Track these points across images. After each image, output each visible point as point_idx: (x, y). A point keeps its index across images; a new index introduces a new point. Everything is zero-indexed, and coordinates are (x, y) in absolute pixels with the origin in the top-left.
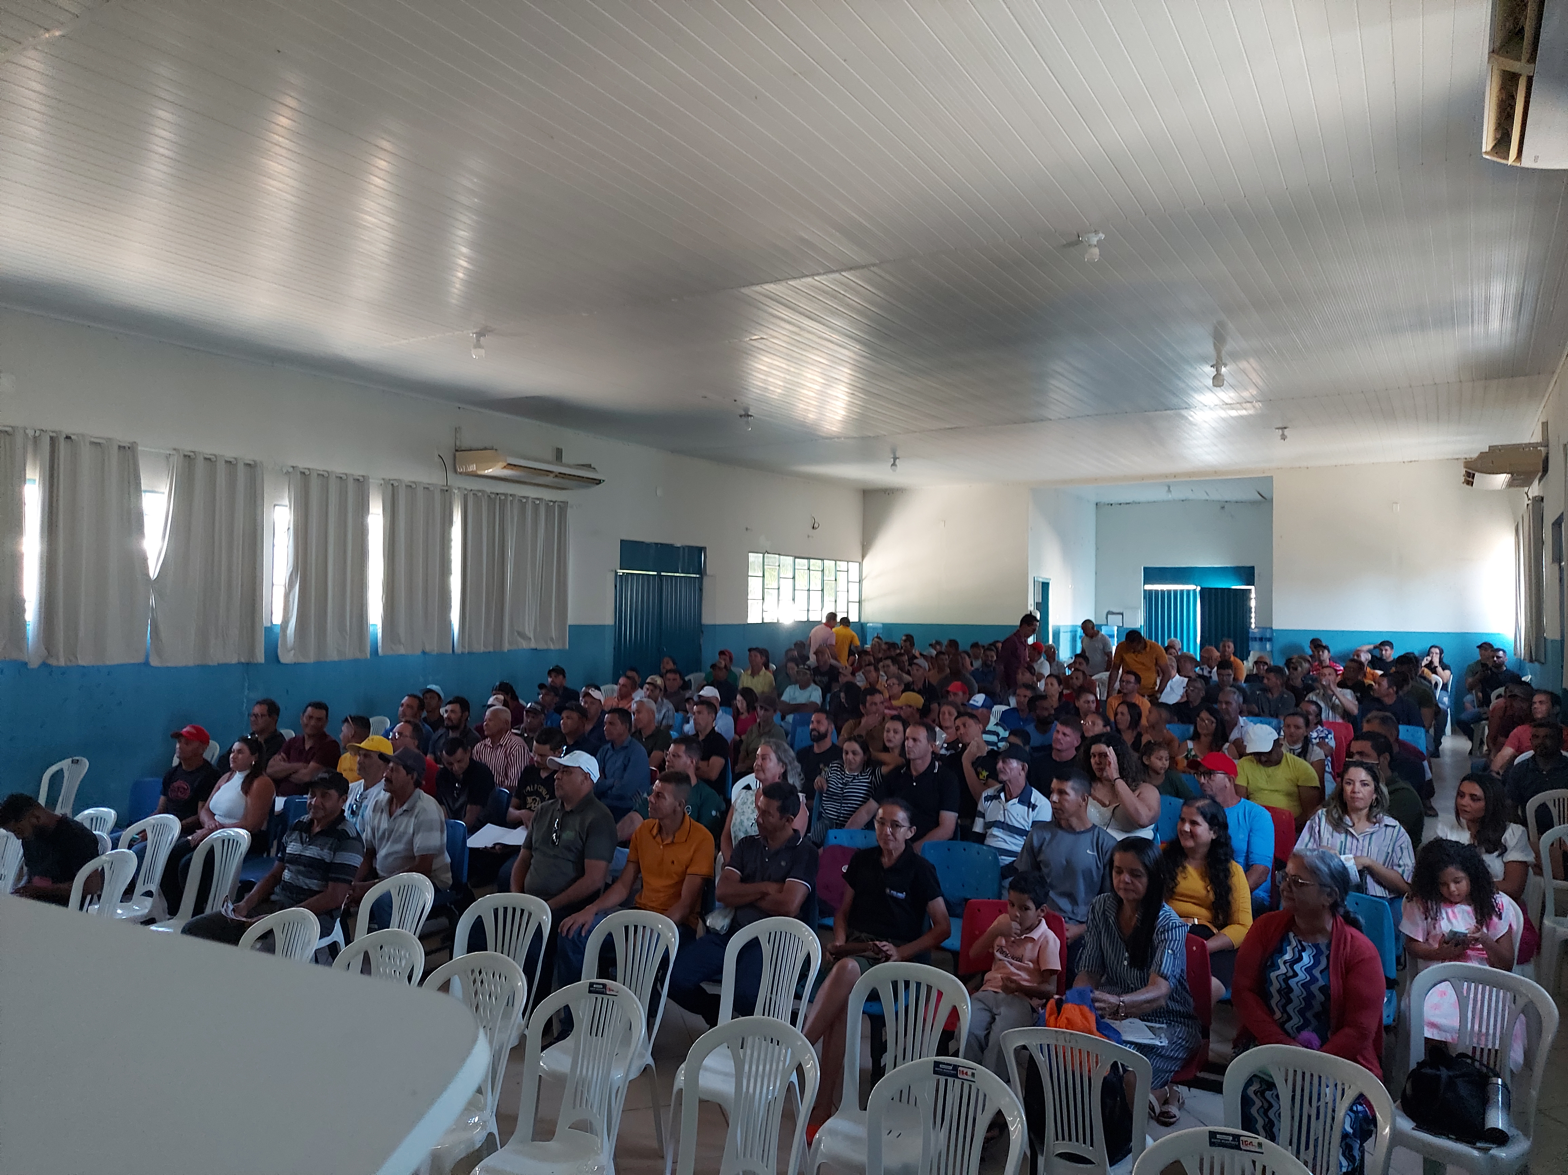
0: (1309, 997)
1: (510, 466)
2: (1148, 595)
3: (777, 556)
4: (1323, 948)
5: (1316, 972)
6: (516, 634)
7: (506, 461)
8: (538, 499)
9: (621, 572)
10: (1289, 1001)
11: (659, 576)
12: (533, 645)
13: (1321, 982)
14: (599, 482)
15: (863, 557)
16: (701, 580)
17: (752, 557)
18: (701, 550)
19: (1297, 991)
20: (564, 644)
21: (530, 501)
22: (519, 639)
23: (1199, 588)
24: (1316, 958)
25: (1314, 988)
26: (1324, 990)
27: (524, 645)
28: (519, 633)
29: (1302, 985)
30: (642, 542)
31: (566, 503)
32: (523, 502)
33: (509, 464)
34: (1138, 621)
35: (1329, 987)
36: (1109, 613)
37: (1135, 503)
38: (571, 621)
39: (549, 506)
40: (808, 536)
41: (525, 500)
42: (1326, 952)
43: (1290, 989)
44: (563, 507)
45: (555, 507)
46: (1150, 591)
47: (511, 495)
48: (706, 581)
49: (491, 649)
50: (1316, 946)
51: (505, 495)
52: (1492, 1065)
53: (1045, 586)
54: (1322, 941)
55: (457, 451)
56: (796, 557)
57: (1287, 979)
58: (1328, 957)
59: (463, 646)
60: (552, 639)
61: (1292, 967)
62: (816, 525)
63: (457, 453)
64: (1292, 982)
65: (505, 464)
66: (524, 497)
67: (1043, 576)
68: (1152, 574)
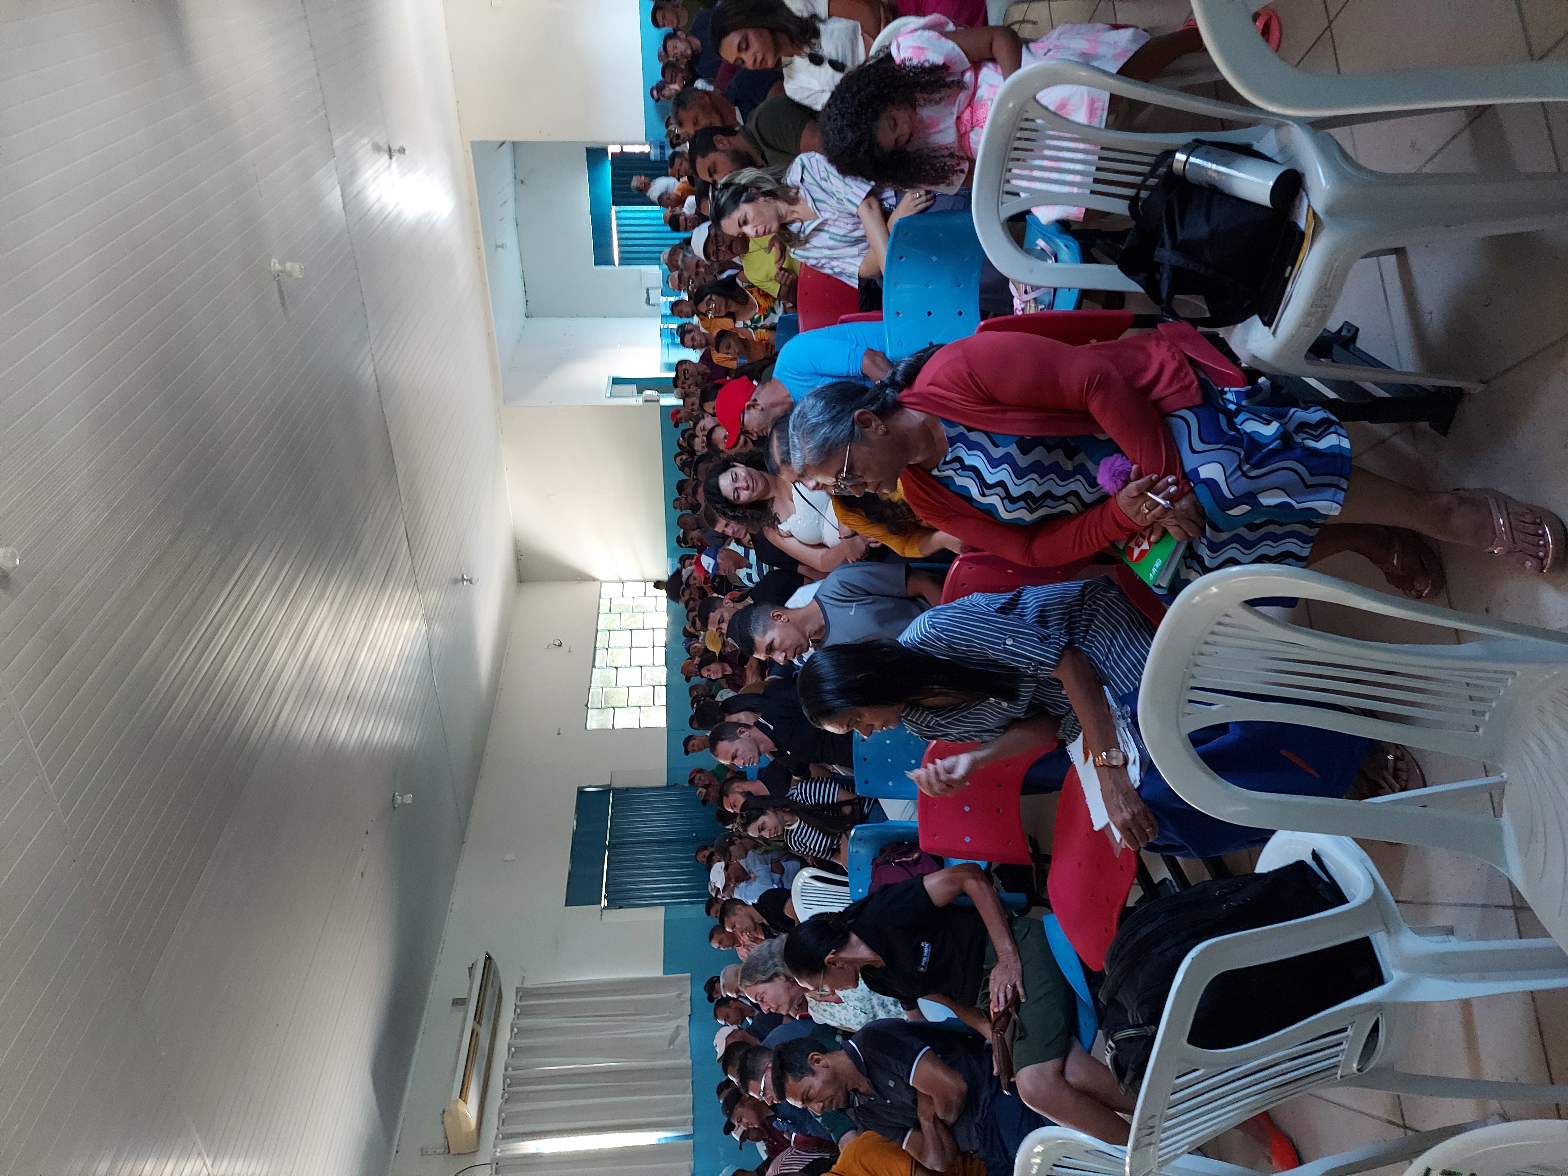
0: (1039, 469)
1: (463, 1094)
2: (624, 261)
3: (591, 690)
4: (953, 432)
5: (997, 453)
6: (672, 1047)
7: (457, 1101)
8: (512, 1030)
9: (604, 902)
10: (1048, 495)
11: (612, 847)
12: (685, 1021)
13: (1013, 449)
14: (489, 959)
15: (595, 579)
16: (615, 790)
17: (592, 724)
18: (581, 792)
19: (1031, 485)
20: (684, 979)
21: (513, 1041)
22: (677, 1043)
23: (614, 209)
24: (972, 446)
25: (1023, 461)
26: (1025, 447)
27: (684, 1034)
28: (670, 1044)
29: (1018, 479)
30: (570, 873)
31: (518, 990)
32: (516, 1052)
33: (460, 1097)
34: (654, 273)
35: (1022, 437)
36: (648, 302)
37: (523, 277)
38: (658, 973)
39: (522, 1012)
40: (570, 651)
41: (513, 1049)
42: (962, 429)
43: (1027, 496)
44: (523, 993)
45: (523, 1006)
46: (620, 259)
47: (506, 1070)
48: (618, 784)
49: (689, 1082)
50: (952, 441)
51: (505, 1078)
52: (1146, 169)
53: (616, 381)
54: (945, 431)
55: (449, 1152)
56: (594, 666)
57: (1008, 497)
58: (970, 429)
59: (684, 1123)
60: (679, 996)
61: (990, 487)
62: (557, 643)
63: (452, 1152)
64: (1015, 492)
65: (460, 1101)
66: (509, 1050)
67: (604, 383)
68: (602, 257)
